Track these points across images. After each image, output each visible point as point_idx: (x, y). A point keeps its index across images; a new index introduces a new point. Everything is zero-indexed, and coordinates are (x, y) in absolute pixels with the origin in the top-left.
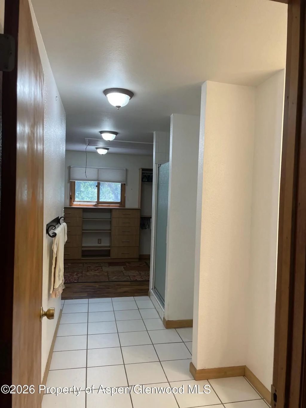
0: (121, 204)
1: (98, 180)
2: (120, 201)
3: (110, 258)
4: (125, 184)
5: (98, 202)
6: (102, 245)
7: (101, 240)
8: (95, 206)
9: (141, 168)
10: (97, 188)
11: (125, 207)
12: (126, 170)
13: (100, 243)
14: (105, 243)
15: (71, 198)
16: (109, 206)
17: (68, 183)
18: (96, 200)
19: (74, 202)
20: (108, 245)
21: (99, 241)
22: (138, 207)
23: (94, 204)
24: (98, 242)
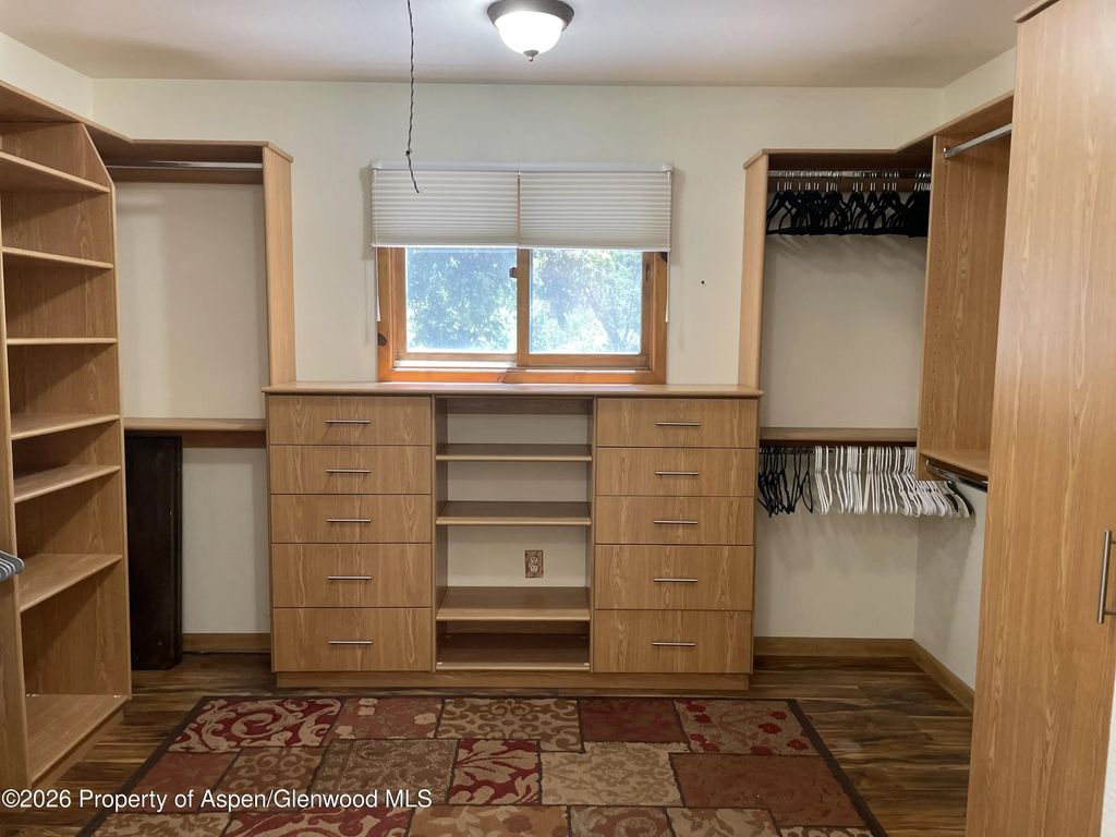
0: (646, 366)
1: (517, 238)
2: (637, 352)
3: (586, 667)
4: (664, 255)
5: (524, 359)
6: (546, 581)
7: (538, 555)
8: (506, 377)
9: (765, 152)
10: (515, 280)
11: (663, 382)
12: (672, 173)
13: (539, 574)
14: (564, 571)
15: (382, 340)
16: (580, 379)
17: (364, 258)
18: (512, 348)
19: (398, 358)
20: (578, 581)
21: (534, 563)
22: (735, 381)
23: (505, 365)
24: (528, 569)
